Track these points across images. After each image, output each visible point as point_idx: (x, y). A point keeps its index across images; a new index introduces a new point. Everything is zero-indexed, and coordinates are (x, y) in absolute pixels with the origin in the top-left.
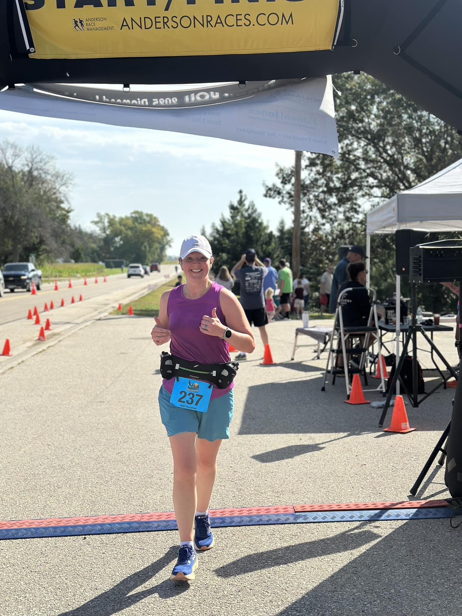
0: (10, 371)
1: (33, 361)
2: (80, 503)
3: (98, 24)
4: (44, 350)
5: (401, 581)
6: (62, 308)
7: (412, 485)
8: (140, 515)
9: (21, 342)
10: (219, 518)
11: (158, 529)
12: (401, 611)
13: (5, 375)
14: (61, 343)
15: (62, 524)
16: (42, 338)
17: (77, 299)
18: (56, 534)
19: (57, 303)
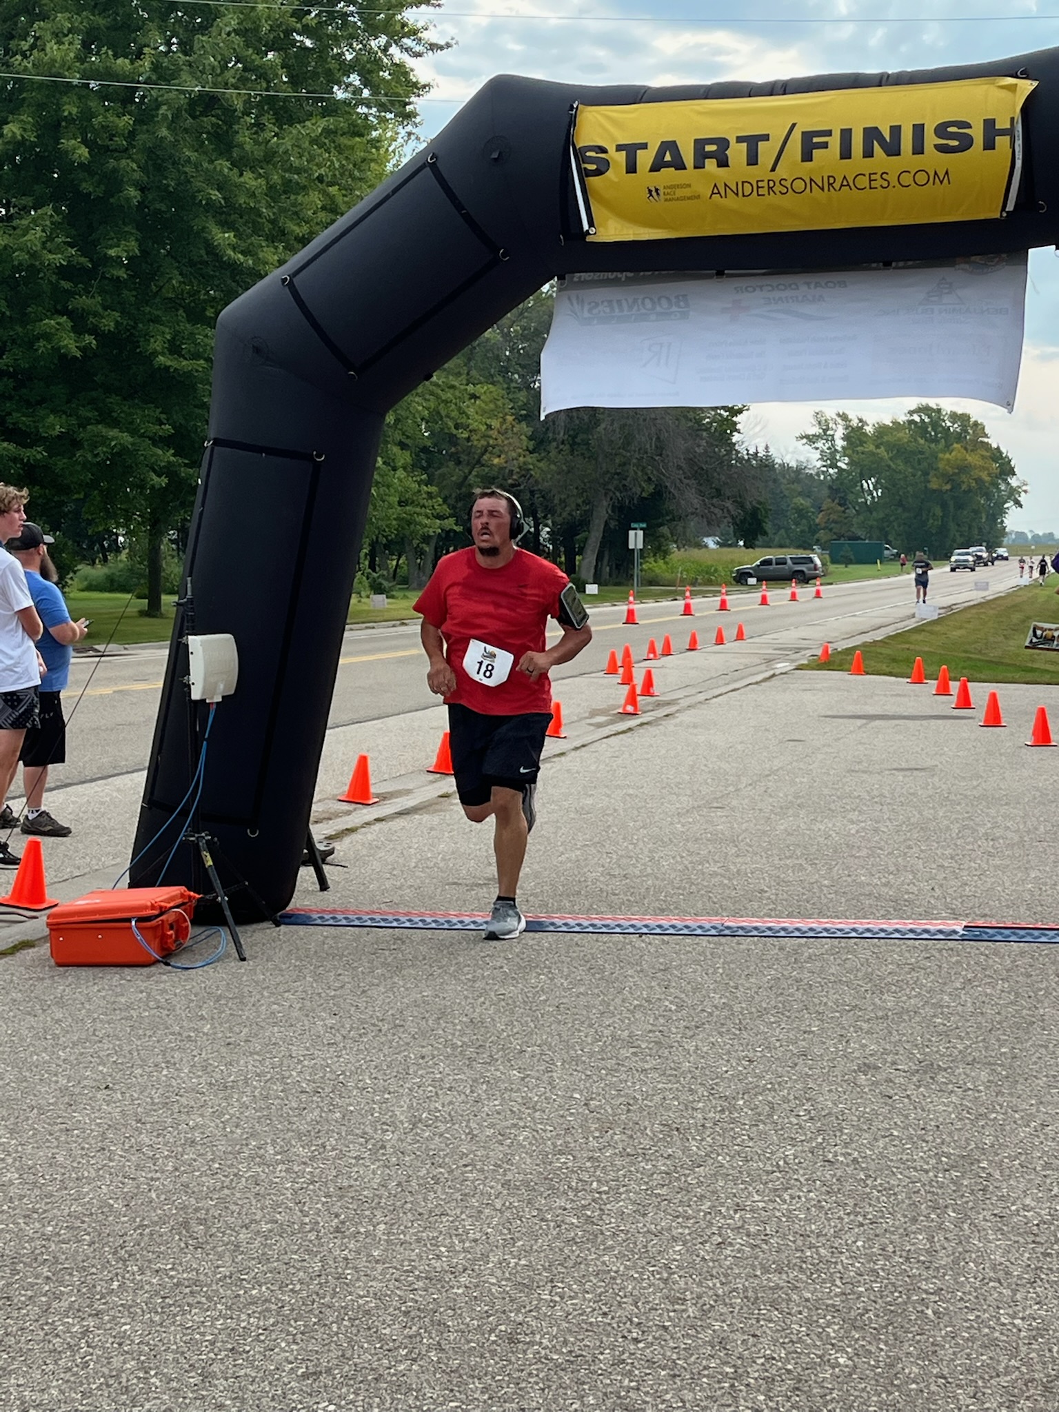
0: (556, 759)
1: (604, 746)
3: (680, 193)
4: (630, 729)
9: (587, 715)
16: (630, 709)
17: (730, 633)
19: (681, 644)
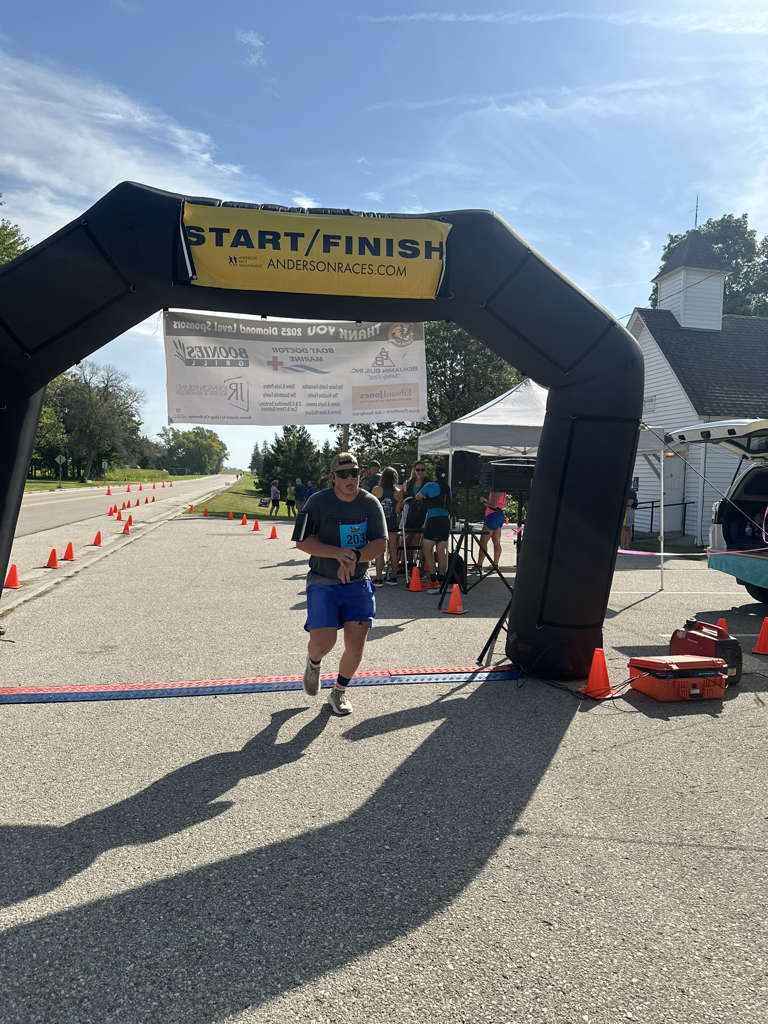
0: (106, 558)
1: (124, 551)
2: (203, 669)
3: (249, 262)
4: (131, 542)
5: (489, 728)
6: (137, 507)
7: (478, 654)
8: (260, 678)
9: (109, 535)
10: (329, 680)
11: (279, 689)
12: (496, 752)
13: (102, 562)
14: (145, 537)
15: (193, 686)
16: (126, 532)
17: (150, 500)
18: (190, 694)
19: (133, 503)
